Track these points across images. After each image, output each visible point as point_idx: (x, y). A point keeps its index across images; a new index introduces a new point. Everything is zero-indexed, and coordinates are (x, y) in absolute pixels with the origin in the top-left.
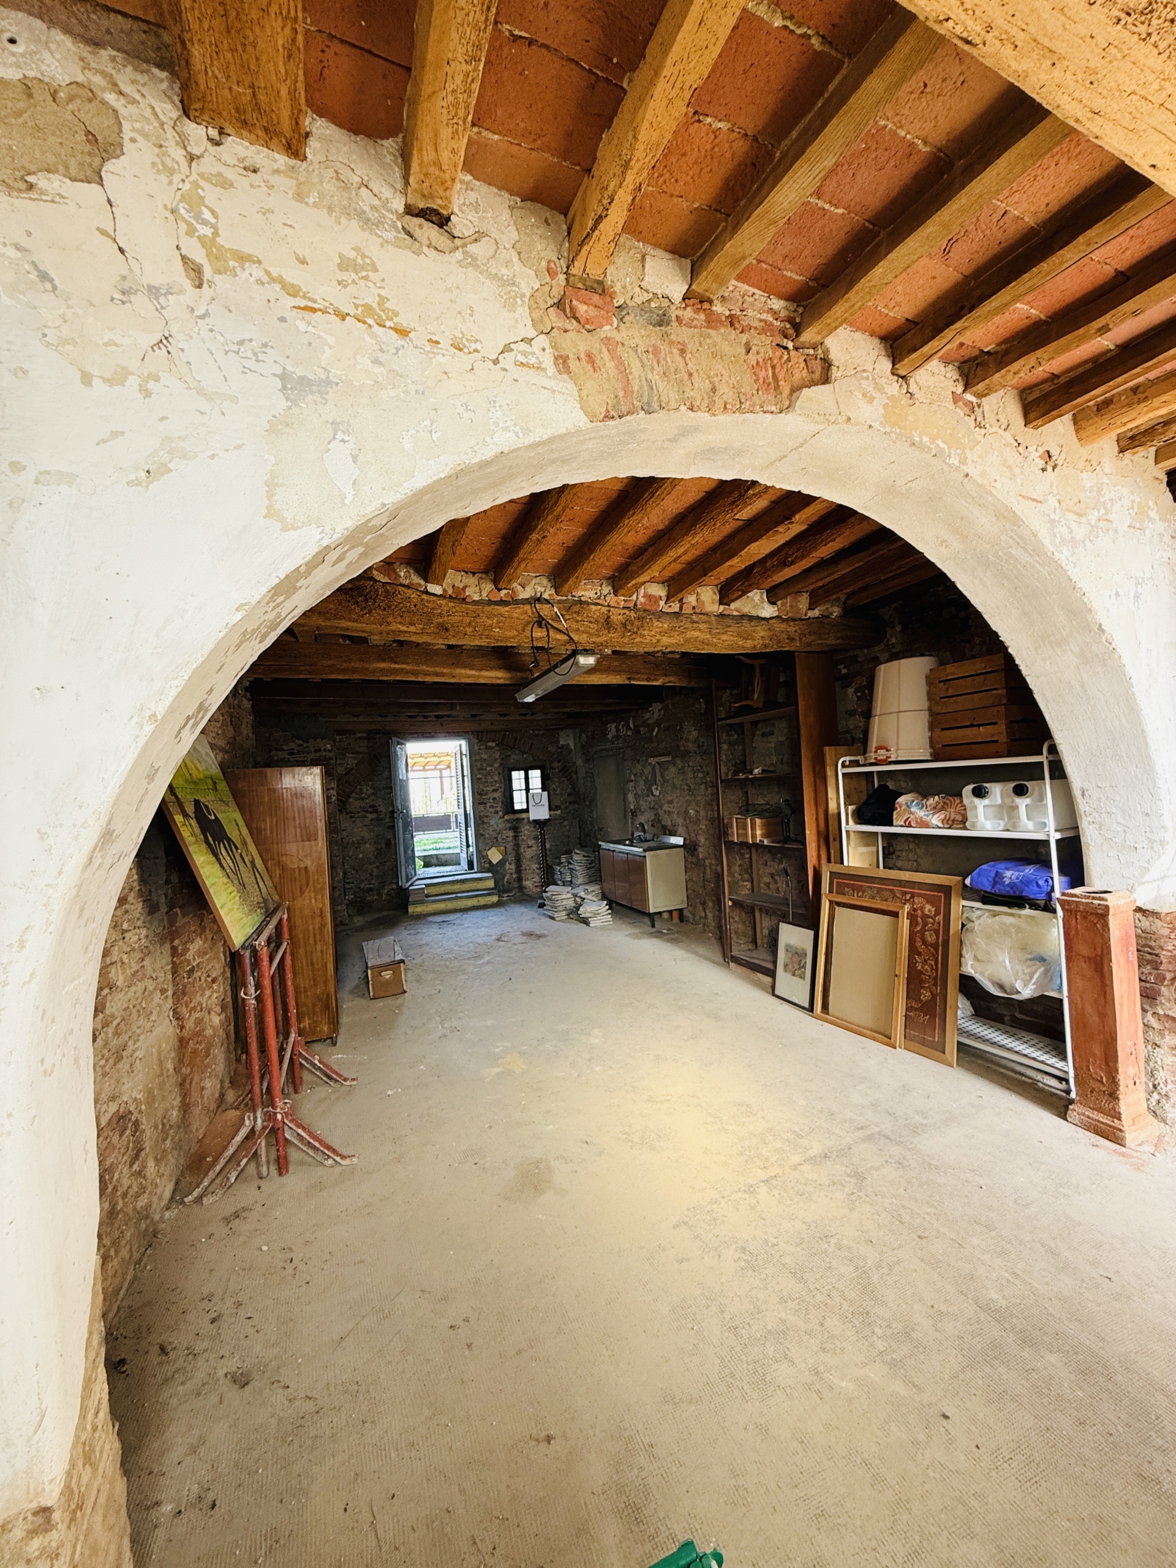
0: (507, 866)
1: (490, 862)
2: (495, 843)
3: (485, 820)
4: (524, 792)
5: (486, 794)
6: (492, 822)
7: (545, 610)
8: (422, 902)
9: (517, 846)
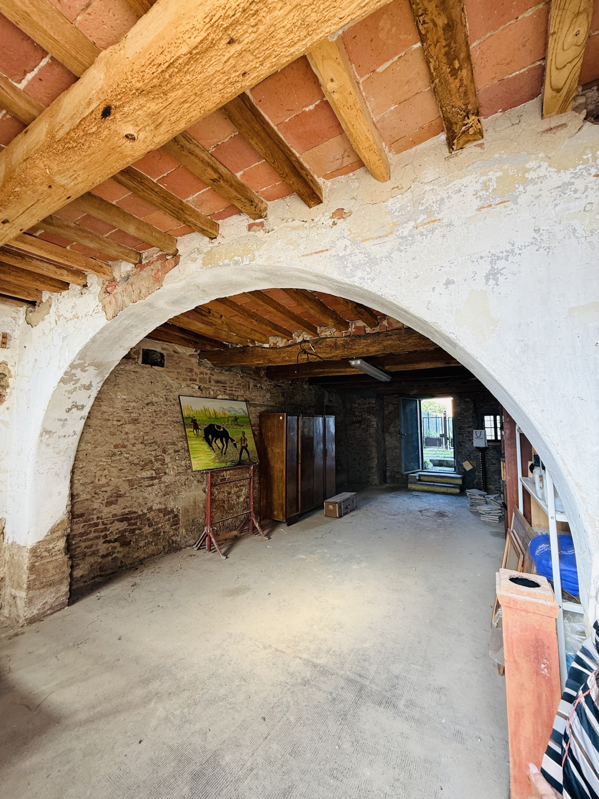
0: (477, 473)
1: (465, 469)
2: (469, 458)
3: (462, 444)
4: (493, 429)
5: (463, 429)
6: (467, 446)
7: (305, 346)
8: (415, 483)
9: (484, 462)
